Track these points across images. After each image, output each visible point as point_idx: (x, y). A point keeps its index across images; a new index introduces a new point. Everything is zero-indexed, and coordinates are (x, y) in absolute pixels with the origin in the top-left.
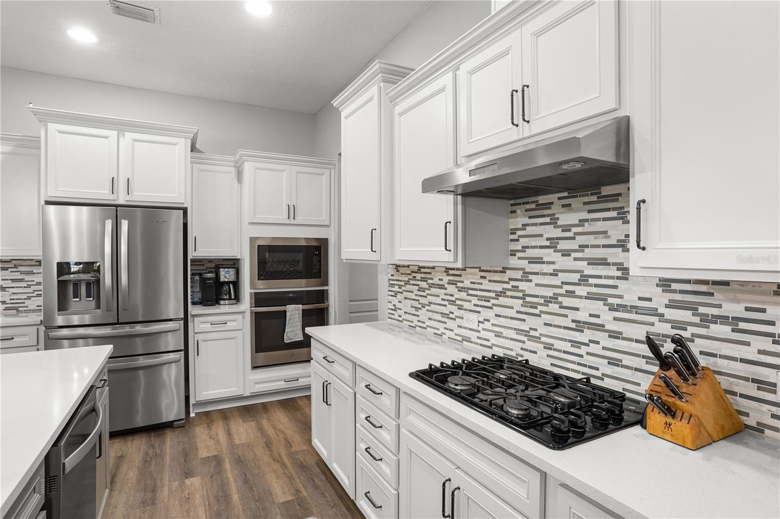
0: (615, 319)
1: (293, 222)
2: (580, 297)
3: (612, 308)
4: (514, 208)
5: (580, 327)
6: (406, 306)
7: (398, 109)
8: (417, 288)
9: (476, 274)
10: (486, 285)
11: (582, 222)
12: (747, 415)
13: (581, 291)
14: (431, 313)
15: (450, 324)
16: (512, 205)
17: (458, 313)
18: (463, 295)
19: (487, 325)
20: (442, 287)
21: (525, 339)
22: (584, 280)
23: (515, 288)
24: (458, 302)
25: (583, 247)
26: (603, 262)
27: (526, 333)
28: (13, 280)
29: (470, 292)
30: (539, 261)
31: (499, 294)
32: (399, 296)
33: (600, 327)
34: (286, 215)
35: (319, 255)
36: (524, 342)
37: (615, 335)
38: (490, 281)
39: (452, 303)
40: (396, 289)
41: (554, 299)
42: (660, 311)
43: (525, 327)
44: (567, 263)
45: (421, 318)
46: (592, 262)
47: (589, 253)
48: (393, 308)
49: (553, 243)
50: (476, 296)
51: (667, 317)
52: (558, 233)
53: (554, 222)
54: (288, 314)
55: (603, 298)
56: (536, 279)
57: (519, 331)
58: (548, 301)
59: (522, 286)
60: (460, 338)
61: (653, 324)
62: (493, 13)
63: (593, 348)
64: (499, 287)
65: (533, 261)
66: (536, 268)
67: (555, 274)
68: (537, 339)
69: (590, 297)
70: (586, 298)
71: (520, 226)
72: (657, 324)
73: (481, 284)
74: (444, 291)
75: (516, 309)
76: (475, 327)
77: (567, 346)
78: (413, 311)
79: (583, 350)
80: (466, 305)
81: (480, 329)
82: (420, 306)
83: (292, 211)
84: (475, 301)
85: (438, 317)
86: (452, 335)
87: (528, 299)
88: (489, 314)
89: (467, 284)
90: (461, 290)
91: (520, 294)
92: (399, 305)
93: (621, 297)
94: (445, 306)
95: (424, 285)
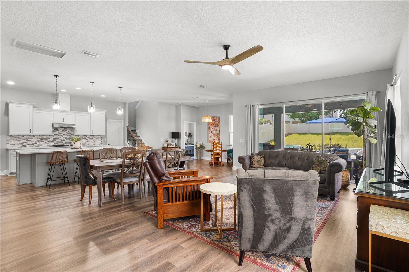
3: (66, 139)
5: (62, 141)
10: (45, 138)
11: (62, 131)
15: (35, 144)
17: (37, 142)
18: (40, 140)
19: (45, 143)
20: (33, 139)
22: (62, 136)
23: (52, 138)
25: (62, 133)
26: (65, 135)
27: (54, 143)
30: (56, 134)
31: (48, 139)
33: (65, 141)
37: (66, 141)
41: (58, 138)
43: (53, 142)
44: (60, 135)
46: (63, 135)
47: (63, 134)
49: (58, 133)
52: (59, 131)
53: (58, 130)
55: (65, 138)
57: (52, 143)
58: (57, 139)
63: (64, 143)
65: (55, 134)
66: (55, 135)
67: (59, 136)
68: (56, 143)
77: (60, 143)
78: (21, 144)
79: (62, 143)
80: (40, 141)
84: (43, 140)
86: (35, 146)
89: (40, 138)
90: (38, 139)
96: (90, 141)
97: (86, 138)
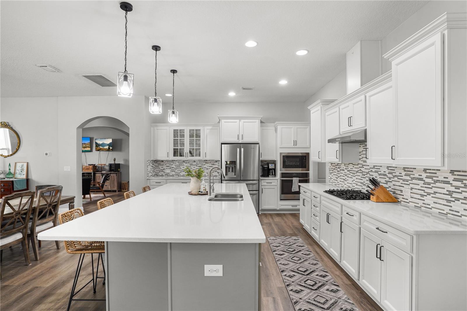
0: (380, 178)
1: (296, 147)
2: (373, 172)
4: (360, 145)
6: (334, 177)
7: (327, 114)
8: (337, 171)
9: (351, 166)
12: (399, 199)
13: (374, 170)
14: (340, 179)
15: (346, 182)
16: (360, 144)
17: (347, 178)
18: (349, 173)
19: (354, 182)
20: (343, 170)
21: (362, 185)
23: (360, 170)
24: (347, 175)
27: (363, 183)
28: (210, 167)
29: (351, 172)
31: (357, 172)
32: (332, 174)
34: (293, 144)
35: (306, 159)
36: (362, 186)
38: (355, 168)
39: (346, 175)
40: (331, 171)
42: (387, 175)
45: (338, 181)
48: (330, 178)
50: (352, 173)
51: (388, 176)
54: (293, 181)
56: (365, 167)
59: (362, 169)
60: (348, 187)
61: (386, 178)
62: (347, 95)
64: (357, 170)
69: (376, 172)
70: (375, 172)
71: (361, 151)
72: (387, 178)
73: (353, 169)
74: (344, 172)
75: (361, 176)
76: (351, 183)
78: (336, 179)
80: (349, 176)
81: (352, 183)
82: (338, 177)
83: (295, 143)
85: (342, 180)
87: (363, 173)
88: (354, 178)
89: (349, 169)
90: (348, 171)
91: (361, 172)
92: (332, 177)
93: (381, 171)
94: (344, 176)
95: (339, 170)
96: (438, 195)
97: (421, 179)
